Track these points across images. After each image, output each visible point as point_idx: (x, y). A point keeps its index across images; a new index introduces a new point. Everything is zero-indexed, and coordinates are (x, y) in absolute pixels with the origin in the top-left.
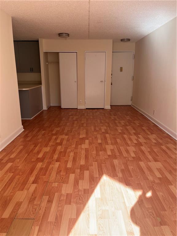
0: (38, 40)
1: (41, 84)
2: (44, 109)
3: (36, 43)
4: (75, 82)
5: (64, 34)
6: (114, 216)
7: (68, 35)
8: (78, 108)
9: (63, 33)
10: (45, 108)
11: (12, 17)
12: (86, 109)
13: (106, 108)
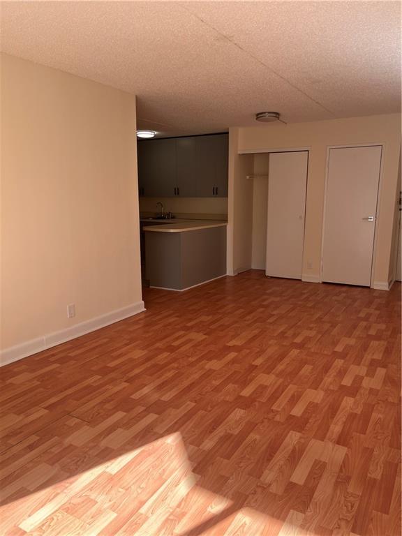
0: (226, 131)
1: (226, 221)
2: (228, 274)
3: (221, 138)
4: (301, 217)
5: (267, 115)
6: (92, 517)
7: (277, 115)
8: (303, 280)
9: (265, 113)
10: (230, 271)
11: (136, 97)
12: (324, 283)
13: (375, 288)
